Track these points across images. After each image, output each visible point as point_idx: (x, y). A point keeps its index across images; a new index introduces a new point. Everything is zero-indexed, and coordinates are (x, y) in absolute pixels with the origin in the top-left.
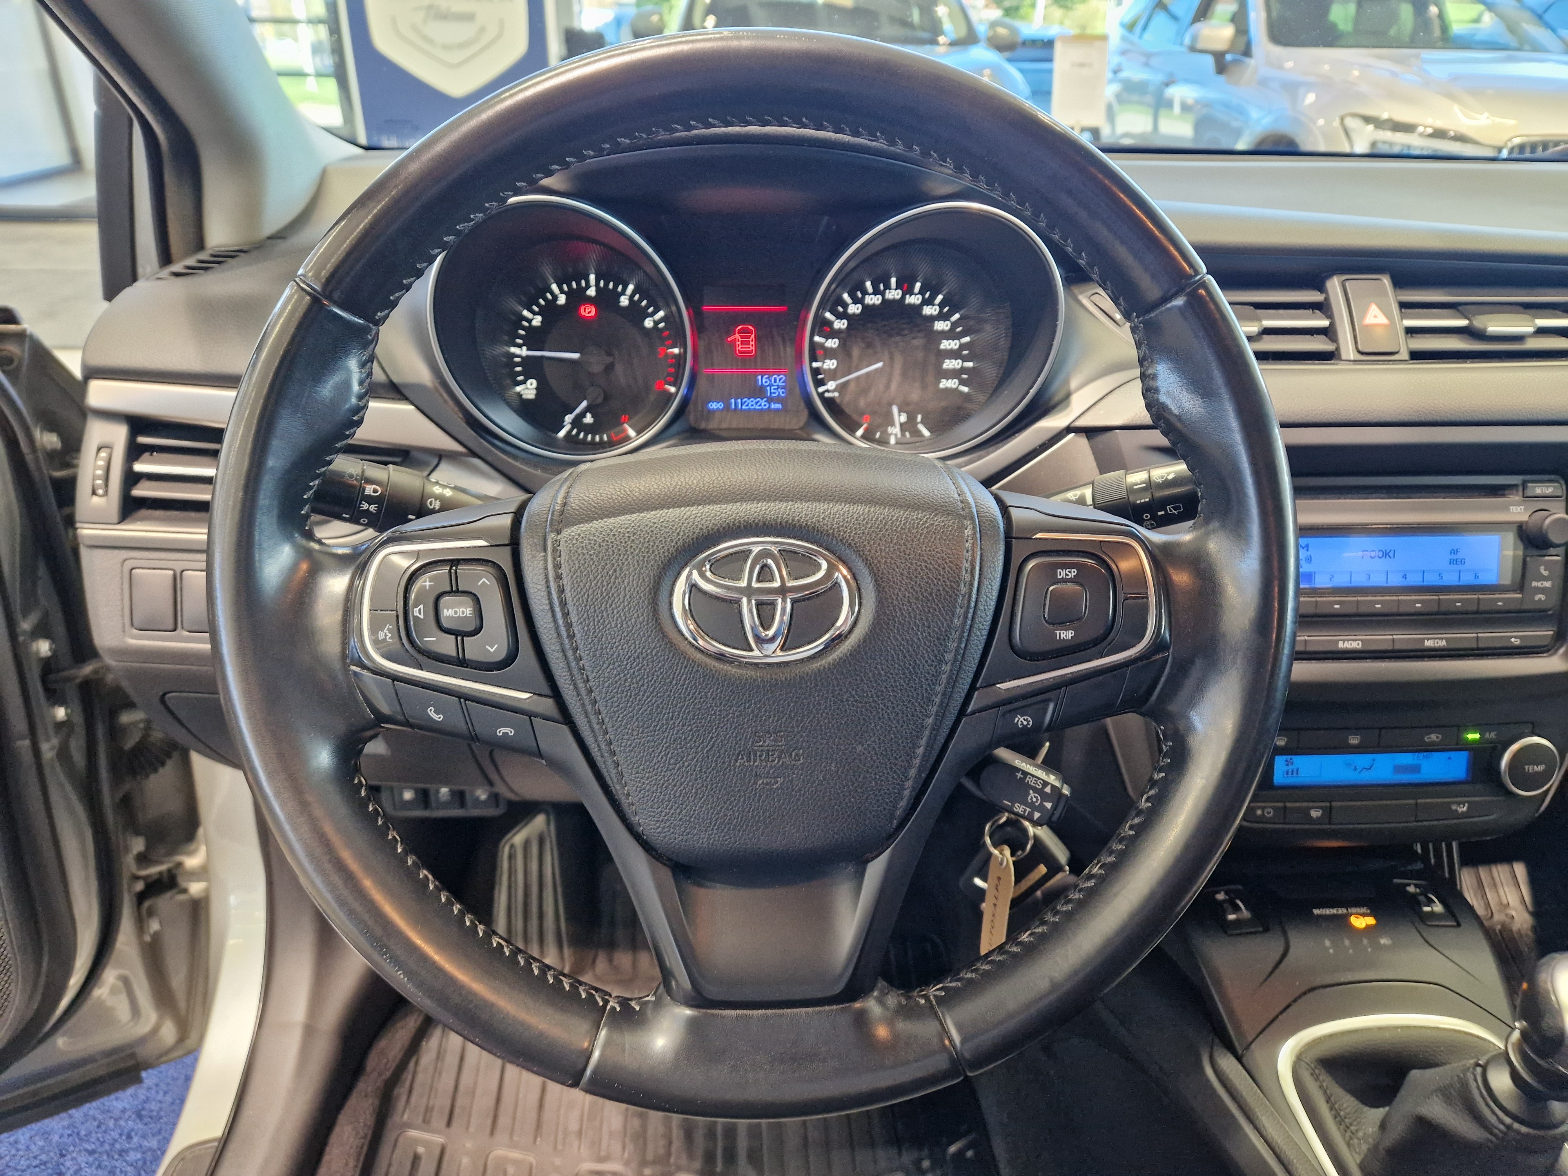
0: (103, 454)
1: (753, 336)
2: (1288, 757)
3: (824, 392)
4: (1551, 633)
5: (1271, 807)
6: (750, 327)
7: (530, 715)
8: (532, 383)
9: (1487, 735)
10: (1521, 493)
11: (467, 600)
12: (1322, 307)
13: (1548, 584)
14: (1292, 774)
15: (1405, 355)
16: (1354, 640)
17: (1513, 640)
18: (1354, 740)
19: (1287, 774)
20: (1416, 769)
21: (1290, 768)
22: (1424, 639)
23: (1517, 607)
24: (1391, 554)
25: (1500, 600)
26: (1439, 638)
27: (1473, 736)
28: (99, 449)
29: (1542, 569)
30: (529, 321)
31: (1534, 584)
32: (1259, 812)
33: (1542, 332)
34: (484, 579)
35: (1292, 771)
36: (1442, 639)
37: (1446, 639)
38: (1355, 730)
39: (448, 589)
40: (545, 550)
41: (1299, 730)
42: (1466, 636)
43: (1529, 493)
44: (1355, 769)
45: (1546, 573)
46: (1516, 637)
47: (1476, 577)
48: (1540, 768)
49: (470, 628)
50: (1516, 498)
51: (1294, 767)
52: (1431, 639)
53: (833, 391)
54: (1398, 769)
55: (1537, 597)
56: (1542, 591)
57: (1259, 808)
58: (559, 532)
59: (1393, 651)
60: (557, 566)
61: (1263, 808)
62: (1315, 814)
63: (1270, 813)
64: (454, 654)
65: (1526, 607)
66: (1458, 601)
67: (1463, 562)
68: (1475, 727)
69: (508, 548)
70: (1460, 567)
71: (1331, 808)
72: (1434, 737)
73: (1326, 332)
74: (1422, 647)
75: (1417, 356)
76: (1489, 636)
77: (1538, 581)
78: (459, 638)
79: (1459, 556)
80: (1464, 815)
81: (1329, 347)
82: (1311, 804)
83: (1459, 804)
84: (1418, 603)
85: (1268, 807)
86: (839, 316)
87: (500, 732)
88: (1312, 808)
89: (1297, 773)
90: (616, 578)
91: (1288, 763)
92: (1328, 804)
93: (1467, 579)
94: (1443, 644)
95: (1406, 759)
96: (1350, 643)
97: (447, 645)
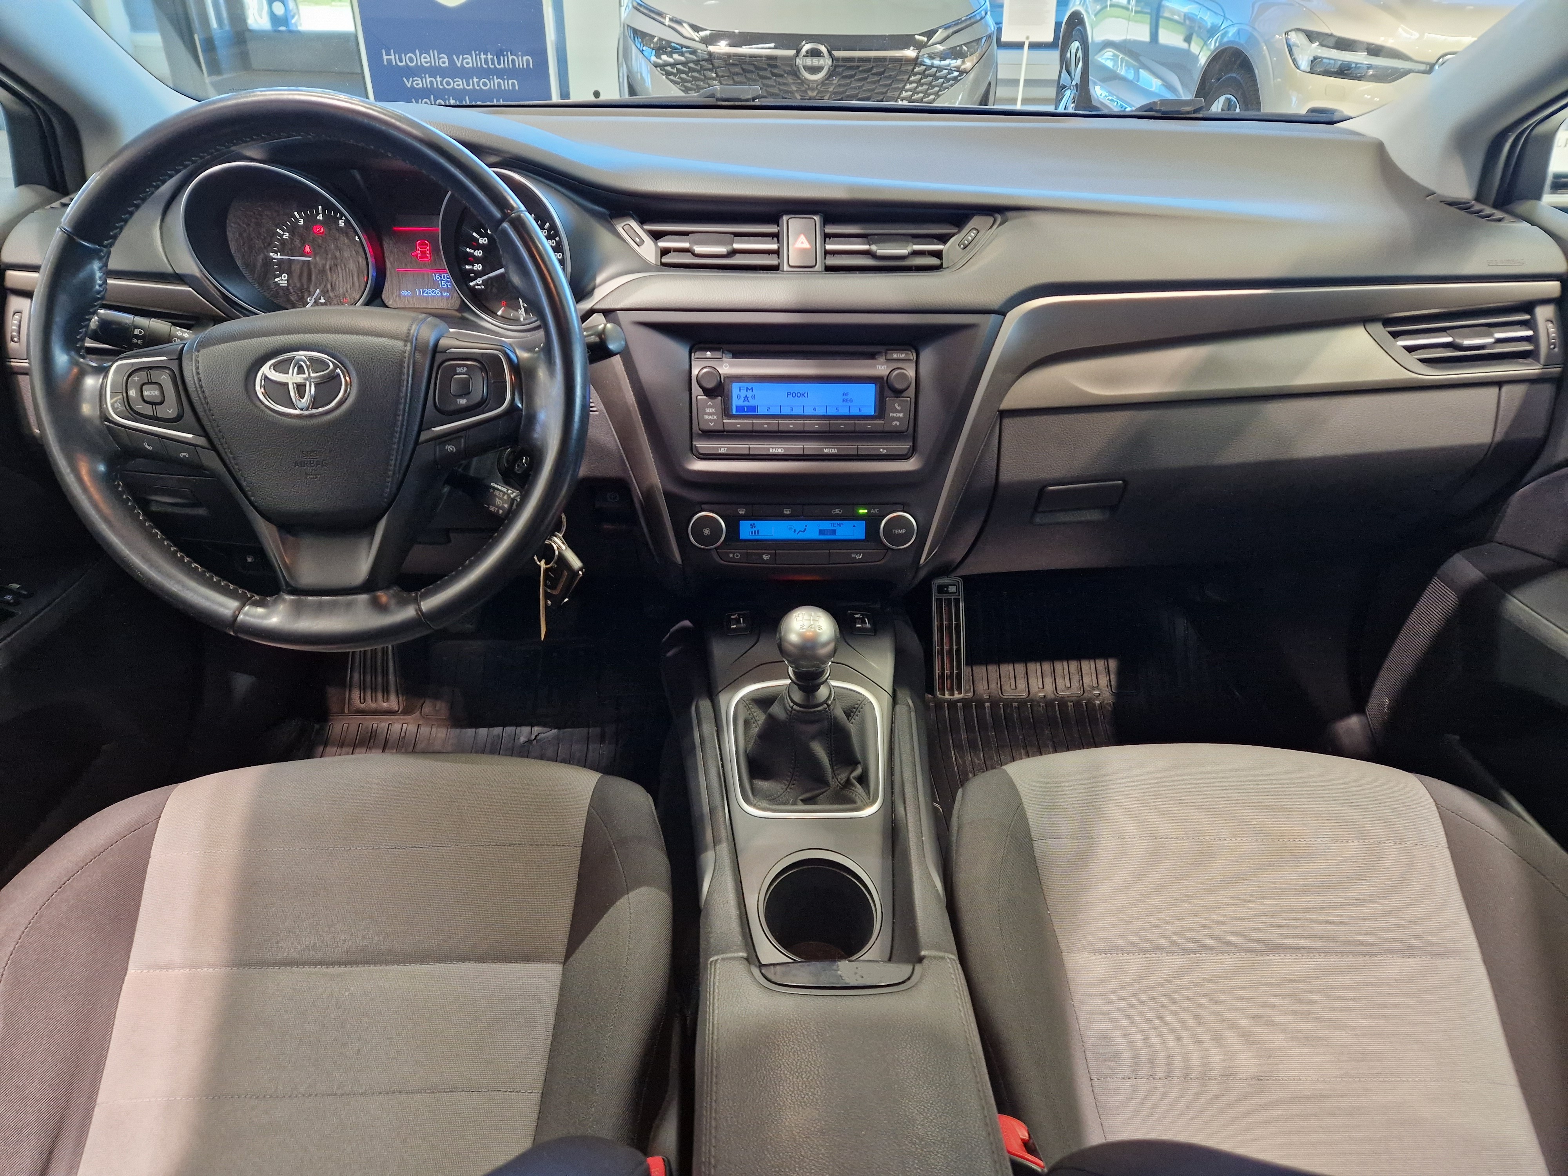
0: (17, 317)
1: (428, 248)
2: (752, 522)
3: (475, 286)
4: (909, 446)
5: (738, 552)
6: (426, 242)
7: (195, 446)
8: (285, 276)
9: (872, 511)
10: (884, 358)
11: (157, 386)
12: (776, 236)
13: (901, 415)
14: (755, 533)
15: (819, 267)
16: (778, 448)
17: (881, 450)
18: (787, 512)
19: (752, 533)
20: (833, 532)
21: (753, 530)
22: (823, 448)
23: (881, 429)
24: (806, 395)
25: (869, 425)
26: (833, 448)
27: (863, 511)
28: (14, 314)
29: (896, 405)
30: (281, 236)
31: (891, 414)
32: (731, 555)
33: (916, 253)
34: (164, 376)
35: (755, 532)
36: (835, 448)
37: (837, 448)
38: (788, 505)
39: (147, 381)
40: (192, 361)
41: (753, 504)
42: (849, 447)
43: (889, 357)
44: (795, 531)
45: (899, 408)
46: (883, 448)
47: (860, 410)
48: (902, 531)
49: (158, 400)
50: (882, 359)
51: (756, 529)
52: (828, 448)
53: (480, 285)
54: (822, 532)
55: (894, 423)
56: (897, 419)
57: (731, 553)
58: (198, 351)
59: (803, 455)
60: (198, 368)
61: (734, 553)
62: (765, 557)
63: (738, 556)
64: (152, 414)
65: (886, 429)
66: (842, 425)
67: (851, 401)
68: (864, 505)
69: (177, 361)
70: (850, 404)
71: (776, 552)
72: (837, 511)
73: (777, 252)
74: (822, 453)
75: (829, 269)
76: (865, 447)
77: (894, 413)
78: (154, 406)
79: (849, 397)
80: (859, 561)
81: (772, 261)
82: (763, 551)
83: (857, 554)
84: (815, 425)
85: (737, 552)
86: (482, 236)
87: (182, 455)
88: (764, 553)
89: (758, 533)
90: (226, 373)
91: (753, 526)
92: (774, 551)
93: (855, 412)
94: (835, 451)
95: (826, 525)
96: (777, 448)
97: (148, 410)
